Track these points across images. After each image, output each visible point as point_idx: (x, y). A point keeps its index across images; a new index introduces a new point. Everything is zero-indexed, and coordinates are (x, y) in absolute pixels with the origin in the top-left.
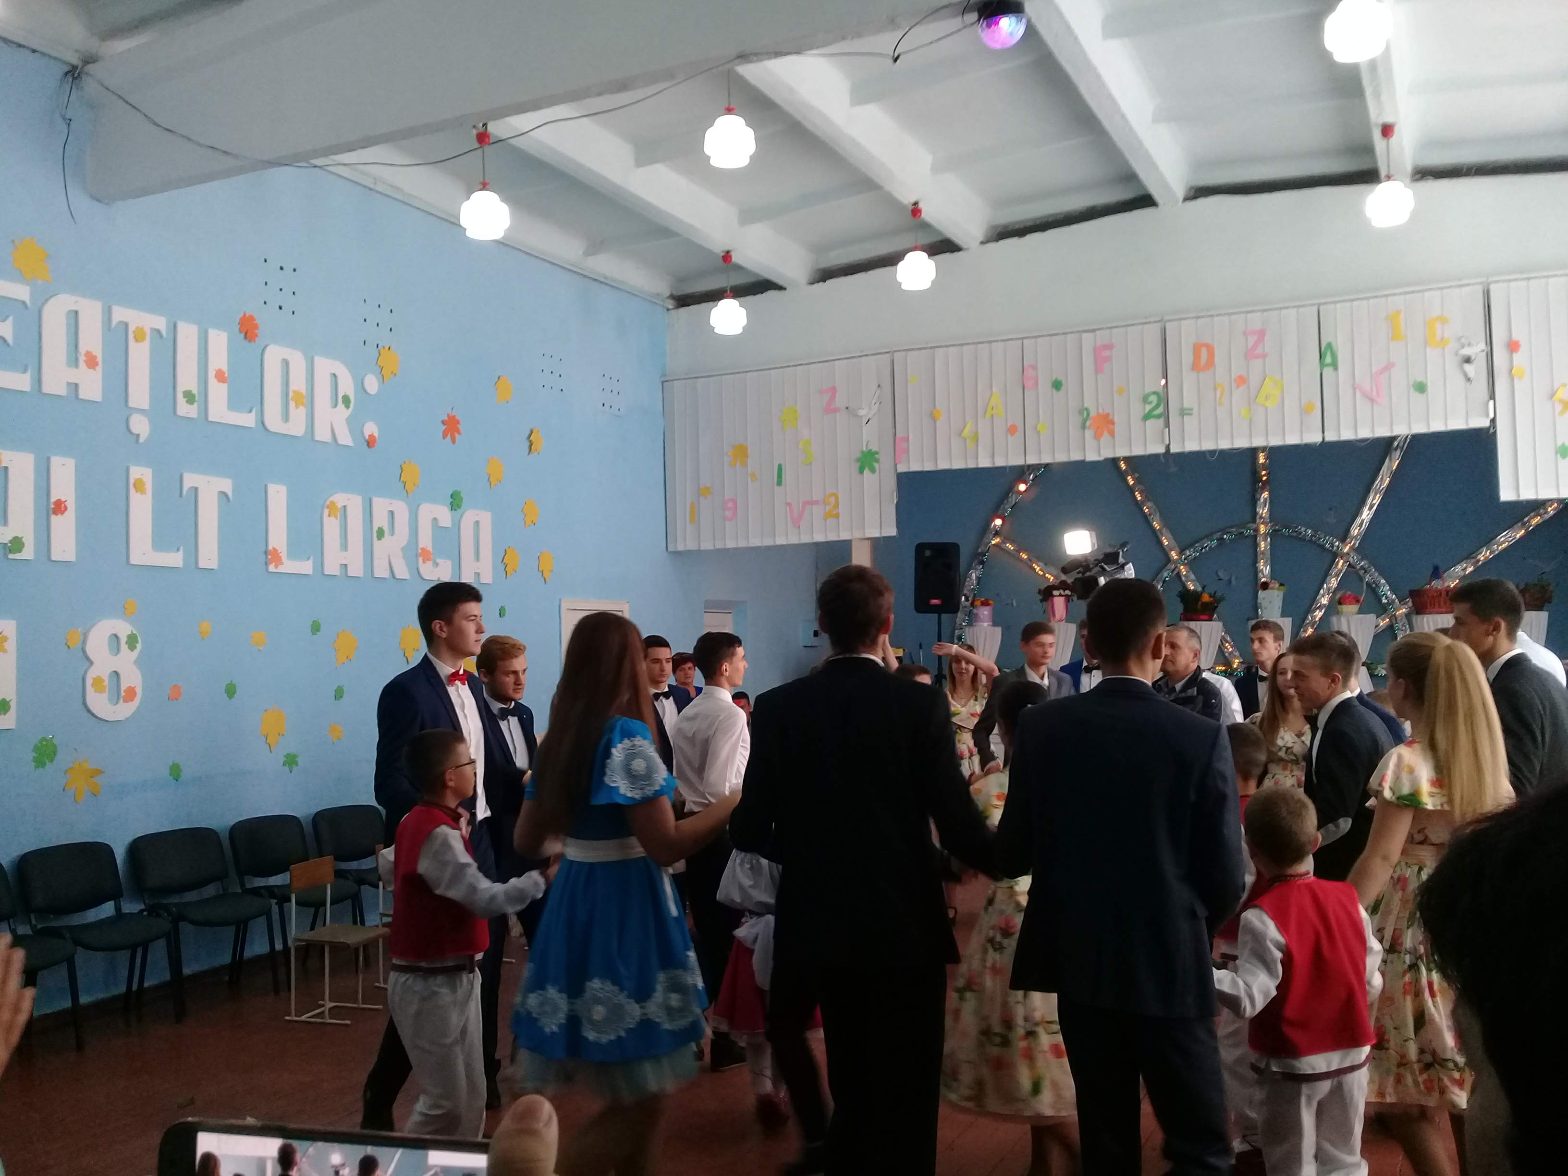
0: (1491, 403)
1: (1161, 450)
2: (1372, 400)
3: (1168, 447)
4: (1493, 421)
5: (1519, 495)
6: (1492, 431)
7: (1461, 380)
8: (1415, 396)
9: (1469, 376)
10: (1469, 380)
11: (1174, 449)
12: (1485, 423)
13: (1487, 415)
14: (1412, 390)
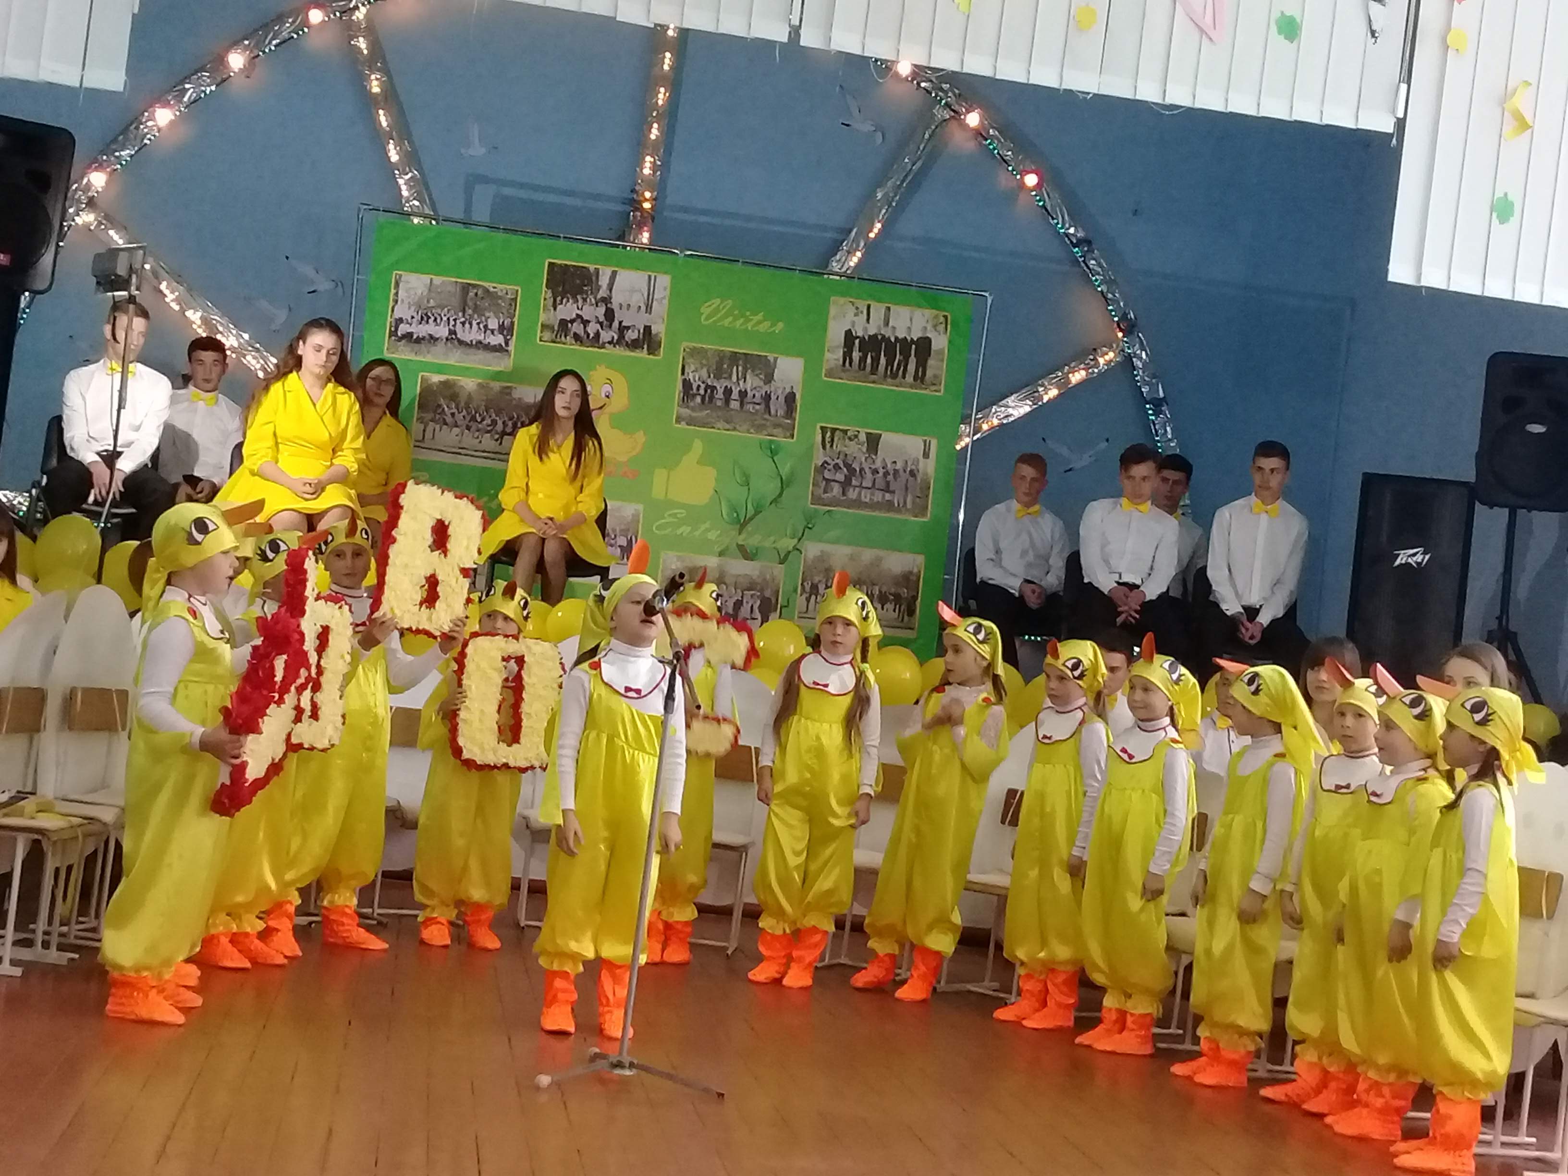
0: (1404, 87)
1: (781, 35)
2: (1202, 31)
3: (795, 32)
4: (1401, 124)
5: (1419, 277)
6: (1394, 141)
7: (1362, 29)
8: (1278, 41)
9: (1374, 28)
10: (1373, 33)
11: (809, 39)
12: (1388, 127)
13: (1394, 111)
14: (1274, 28)
